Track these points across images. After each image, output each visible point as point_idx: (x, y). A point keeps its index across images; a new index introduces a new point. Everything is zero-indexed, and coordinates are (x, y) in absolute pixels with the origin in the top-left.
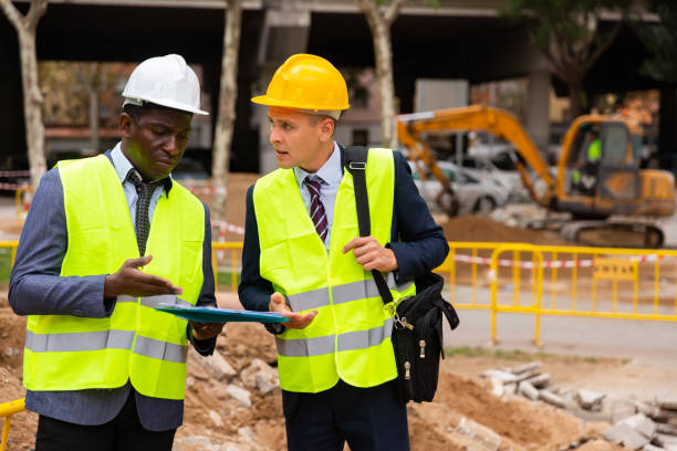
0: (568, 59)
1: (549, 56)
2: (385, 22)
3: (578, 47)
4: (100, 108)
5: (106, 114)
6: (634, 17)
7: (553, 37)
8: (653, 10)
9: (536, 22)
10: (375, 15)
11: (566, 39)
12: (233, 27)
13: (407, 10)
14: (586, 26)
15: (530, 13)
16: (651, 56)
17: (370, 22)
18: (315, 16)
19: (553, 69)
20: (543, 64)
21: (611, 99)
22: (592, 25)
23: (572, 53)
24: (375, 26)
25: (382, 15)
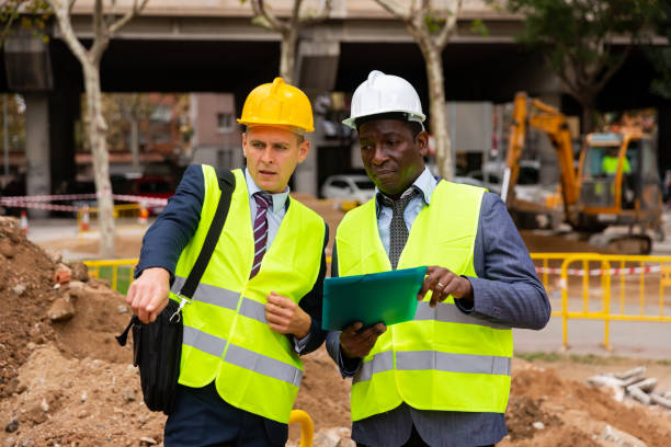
0: (582, 81)
1: (562, 75)
2: (437, 48)
3: (591, 69)
4: (140, 134)
5: (144, 141)
6: (644, 41)
7: (567, 59)
8: (662, 33)
9: (552, 47)
10: (427, 41)
11: (579, 62)
12: (288, 57)
14: (596, 51)
15: (546, 39)
16: (660, 76)
17: (423, 50)
18: (344, 46)
19: (567, 89)
20: (555, 84)
21: (608, 117)
22: (601, 49)
23: (585, 76)
24: (427, 53)
25: (433, 44)
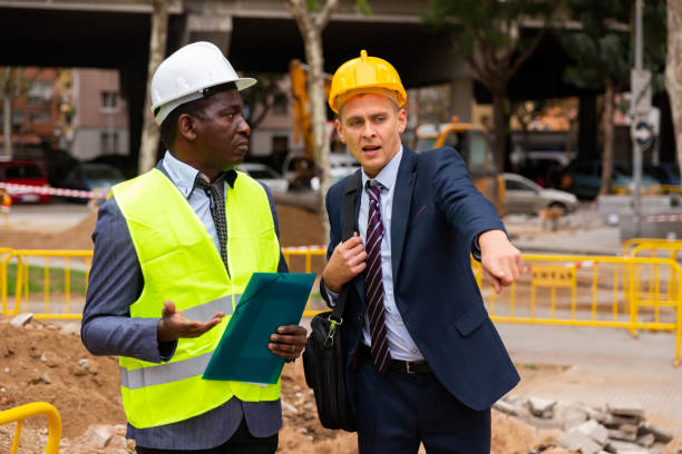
0: (492, 66)
1: (473, 64)
2: (317, 27)
3: (501, 54)
4: (13, 113)
5: (19, 120)
6: (557, 24)
7: (476, 43)
8: (575, 18)
9: (460, 29)
10: (306, 20)
11: (489, 46)
12: (160, 32)
13: (337, 17)
14: (508, 34)
15: (453, 20)
16: (574, 63)
17: (301, 28)
18: (236, 21)
19: (476, 75)
20: (466, 71)
21: (530, 106)
22: (514, 33)
23: (496, 62)
24: (306, 32)
25: (313, 20)
